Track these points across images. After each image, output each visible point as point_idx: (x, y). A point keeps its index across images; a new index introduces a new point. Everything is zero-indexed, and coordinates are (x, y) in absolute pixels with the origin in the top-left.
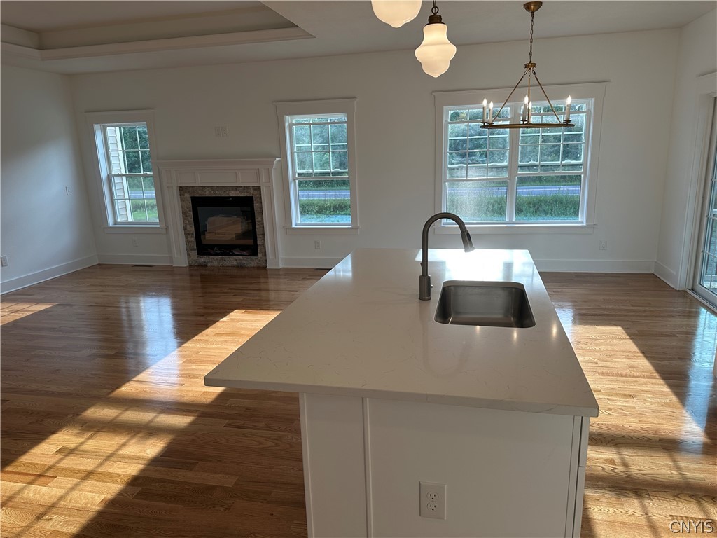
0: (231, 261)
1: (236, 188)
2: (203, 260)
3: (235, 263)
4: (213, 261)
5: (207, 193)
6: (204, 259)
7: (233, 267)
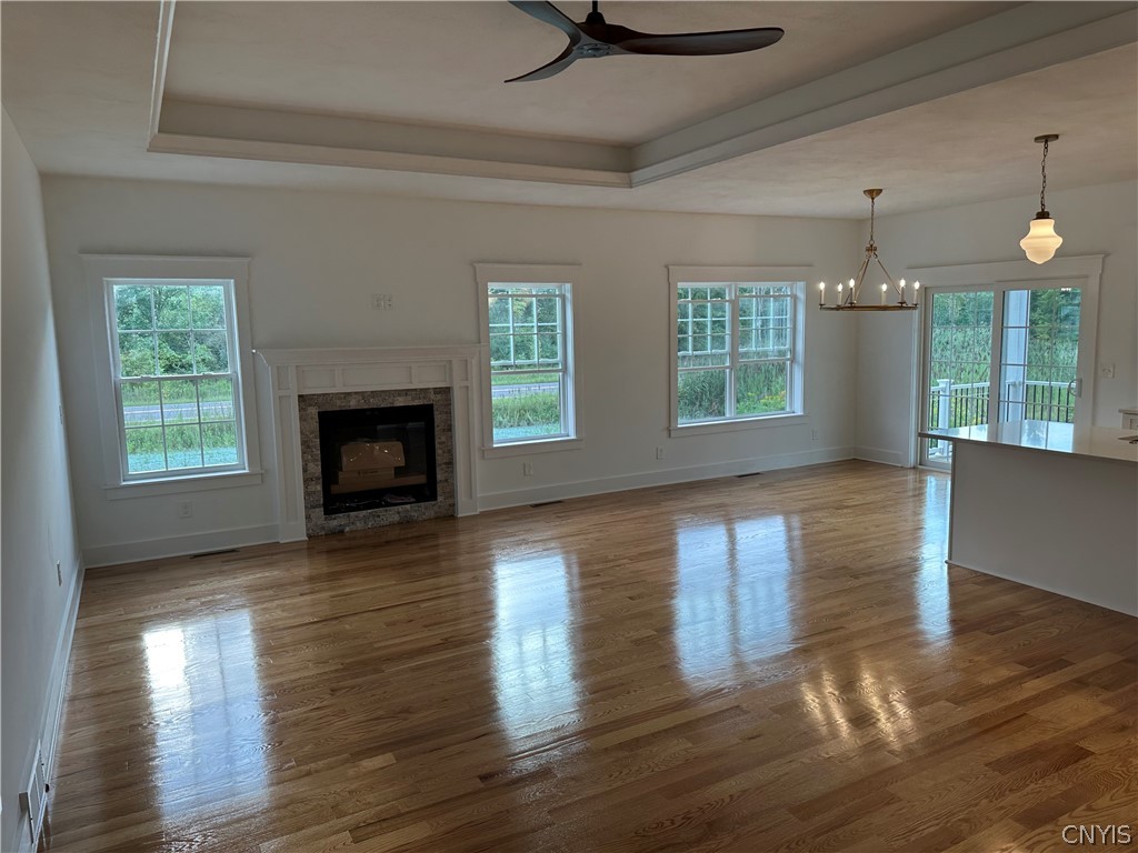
0: (390, 515)
1: (406, 392)
2: (335, 523)
3: (396, 518)
4: (356, 521)
5: (353, 404)
6: (338, 521)
7: (392, 525)
